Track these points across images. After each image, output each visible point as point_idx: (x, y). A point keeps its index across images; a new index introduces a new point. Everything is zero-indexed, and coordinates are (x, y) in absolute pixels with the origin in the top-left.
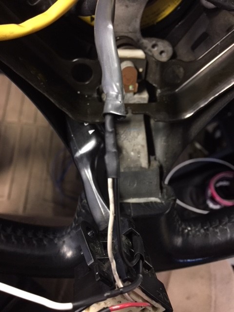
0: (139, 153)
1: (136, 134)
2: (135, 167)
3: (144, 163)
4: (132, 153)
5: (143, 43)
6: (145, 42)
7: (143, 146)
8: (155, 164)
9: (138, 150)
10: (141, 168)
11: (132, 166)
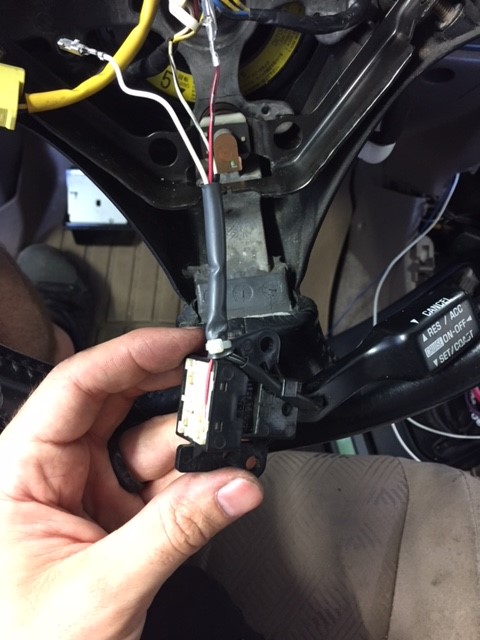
0: (254, 252)
1: (249, 229)
2: (249, 272)
3: (262, 264)
4: (244, 254)
5: (248, 108)
6: (251, 106)
7: (260, 243)
8: (280, 267)
9: (252, 249)
10: (259, 271)
11: (245, 270)
